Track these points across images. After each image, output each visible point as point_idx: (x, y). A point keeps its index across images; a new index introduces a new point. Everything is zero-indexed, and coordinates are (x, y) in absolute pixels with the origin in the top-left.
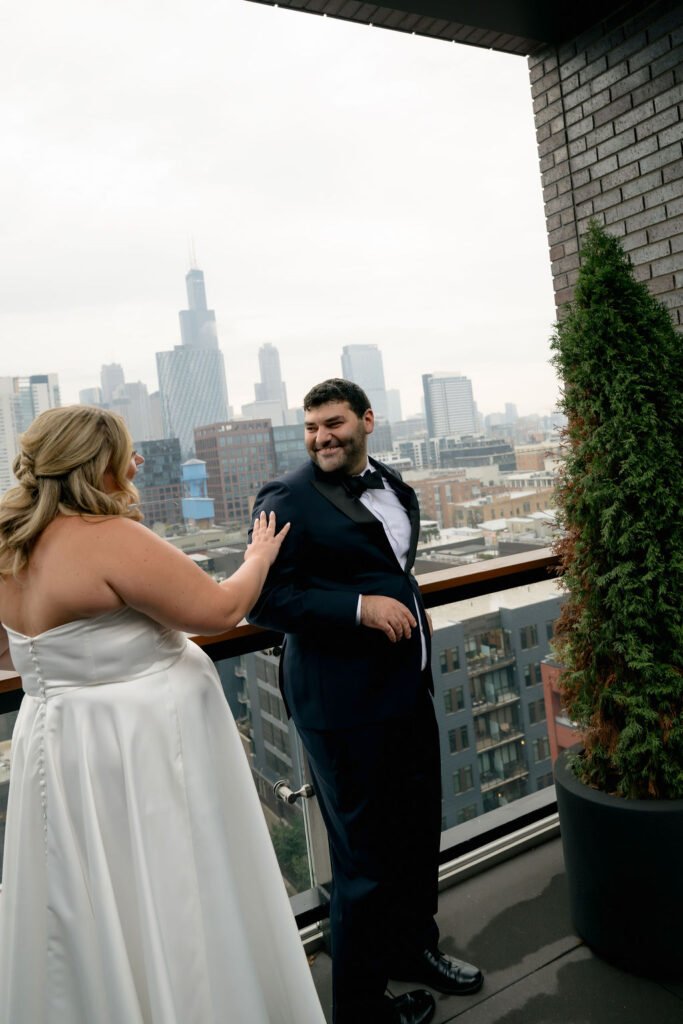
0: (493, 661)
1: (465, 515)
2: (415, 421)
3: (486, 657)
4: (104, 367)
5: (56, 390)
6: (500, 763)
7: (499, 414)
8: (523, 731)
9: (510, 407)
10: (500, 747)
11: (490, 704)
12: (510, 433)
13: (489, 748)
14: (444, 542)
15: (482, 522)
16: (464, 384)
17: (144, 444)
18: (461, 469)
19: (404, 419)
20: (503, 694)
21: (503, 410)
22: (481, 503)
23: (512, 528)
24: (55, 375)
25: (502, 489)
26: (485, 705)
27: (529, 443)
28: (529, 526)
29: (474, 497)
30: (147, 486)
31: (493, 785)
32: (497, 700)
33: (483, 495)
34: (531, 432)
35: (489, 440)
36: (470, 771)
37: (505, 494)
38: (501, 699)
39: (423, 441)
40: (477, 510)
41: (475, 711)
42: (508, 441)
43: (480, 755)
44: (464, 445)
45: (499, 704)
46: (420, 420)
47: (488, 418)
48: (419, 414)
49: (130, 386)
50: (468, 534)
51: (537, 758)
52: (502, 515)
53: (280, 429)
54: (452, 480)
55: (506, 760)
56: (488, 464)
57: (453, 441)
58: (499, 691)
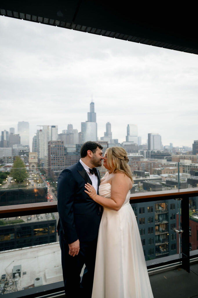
0: (162, 211)
1: (157, 172)
2: (145, 145)
3: (160, 210)
4: (68, 125)
5: (57, 129)
6: (161, 239)
7: (168, 146)
8: (168, 231)
9: (171, 144)
10: (162, 235)
11: (160, 223)
12: (170, 151)
13: (159, 234)
14: (151, 178)
15: (161, 174)
16: (159, 137)
17: (76, 145)
18: (156, 159)
19: (142, 144)
20: (164, 220)
21: (169, 145)
22: (161, 169)
23: (170, 177)
24: (57, 126)
25: (167, 166)
26: (159, 223)
27: (176, 154)
28: (174, 177)
29: (159, 167)
30: (76, 155)
31: (159, 244)
32: (162, 222)
33: (162, 167)
34: (177, 151)
35: (165, 152)
36: (153, 239)
37: (168, 168)
38: (163, 222)
39: (146, 151)
40: (160, 171)
41: (156, 224)
42: (170, 153)
43: (156, 236)
44: (158, 153)
45: (162, 223)
46: (146, 145)
47: (165, 147)
48: (146, 144)
49: (74, 130)
50: (157, 177)
51: (171, 239)
52: (167, 173)
53: (110, 144)
54: (154, 162)
55: (163, 238)
56: (164, 159)
57: (155, 152)
58: (163, 220)
